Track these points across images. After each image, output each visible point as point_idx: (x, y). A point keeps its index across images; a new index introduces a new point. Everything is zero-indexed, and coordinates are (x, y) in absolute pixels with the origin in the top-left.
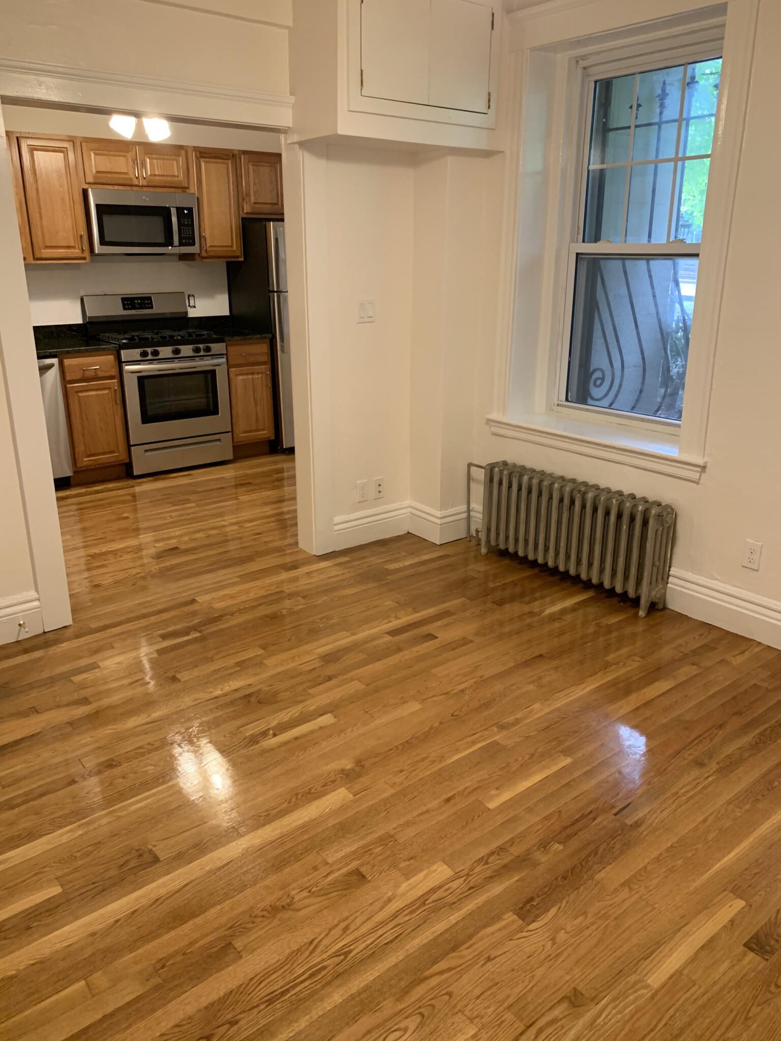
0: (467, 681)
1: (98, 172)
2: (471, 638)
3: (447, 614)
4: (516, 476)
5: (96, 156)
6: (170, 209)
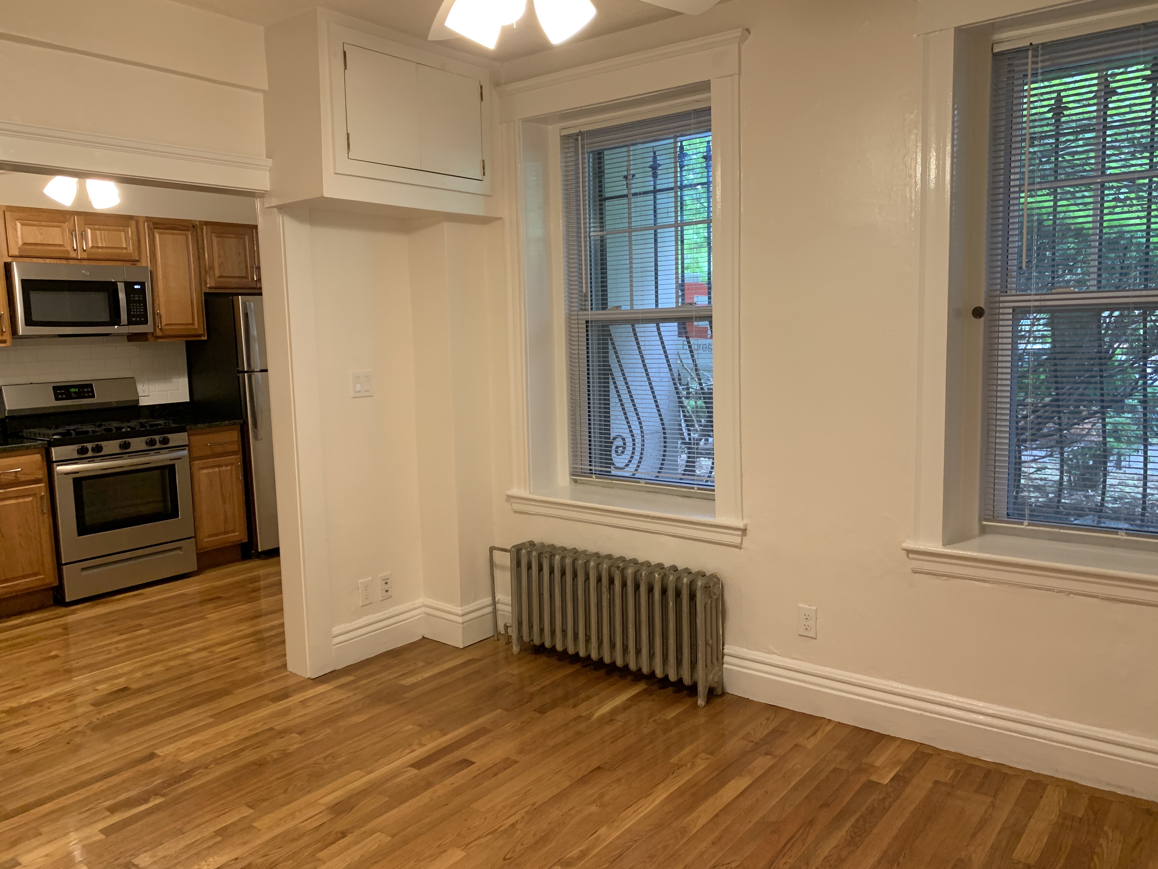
0: (517, 812)
1: (25, 244)
2: (515, 758)
3: (481, 732)
4: (546, 557)
5: (23, 226)
6: (117, 284)
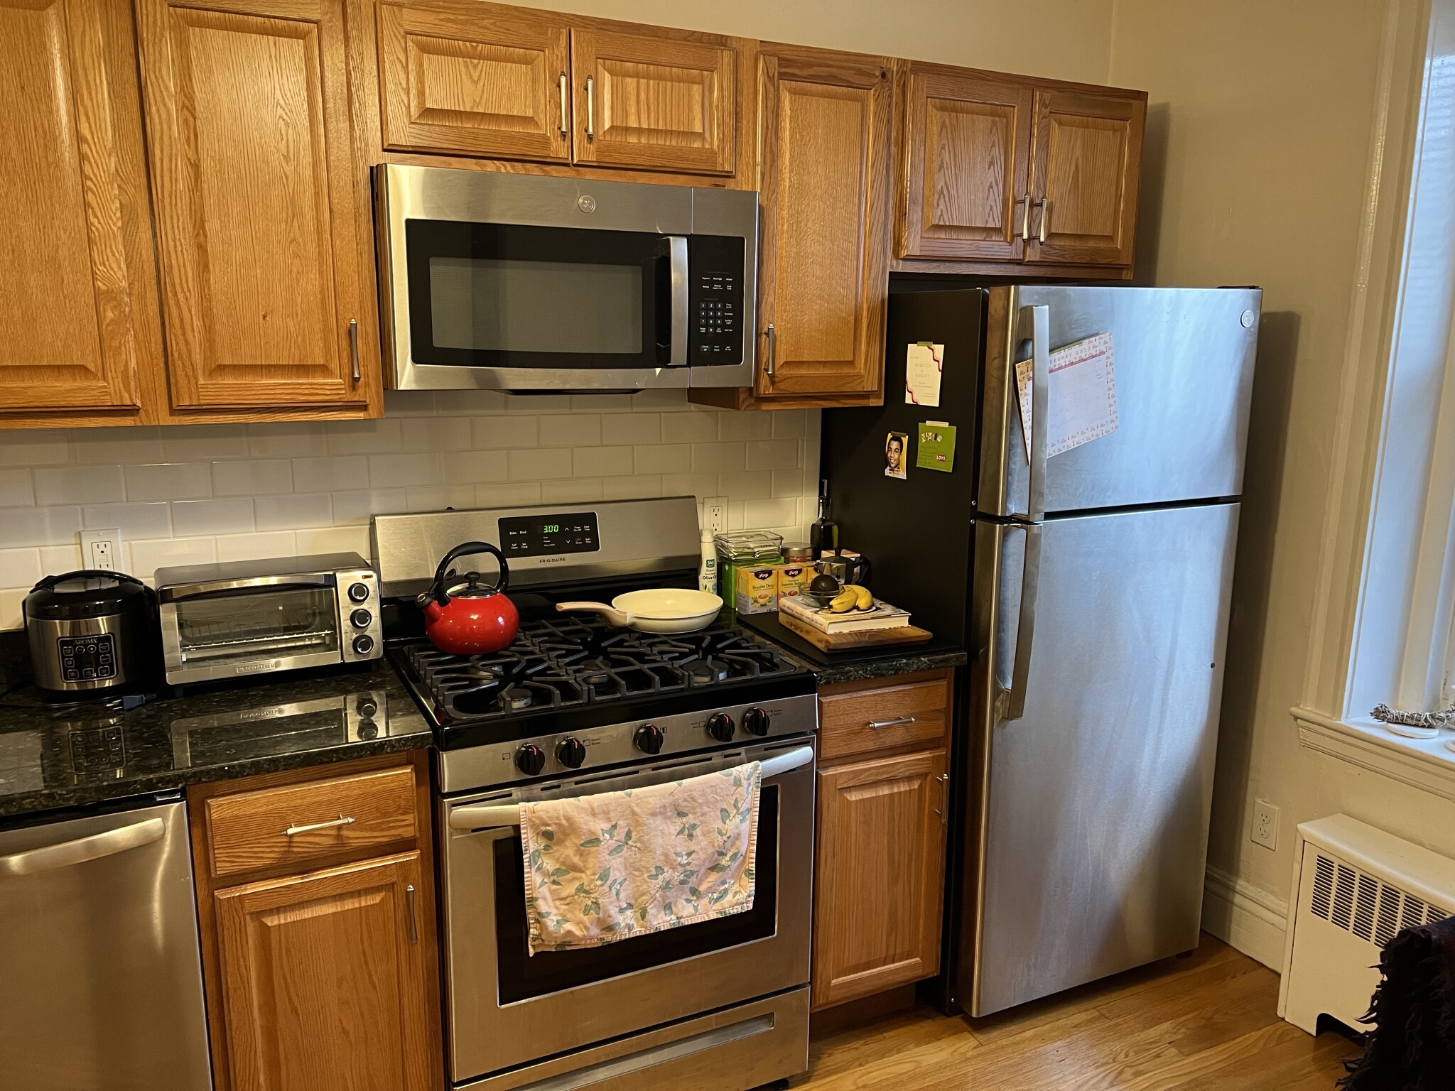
5: (425, 55)
6: (669, 240)
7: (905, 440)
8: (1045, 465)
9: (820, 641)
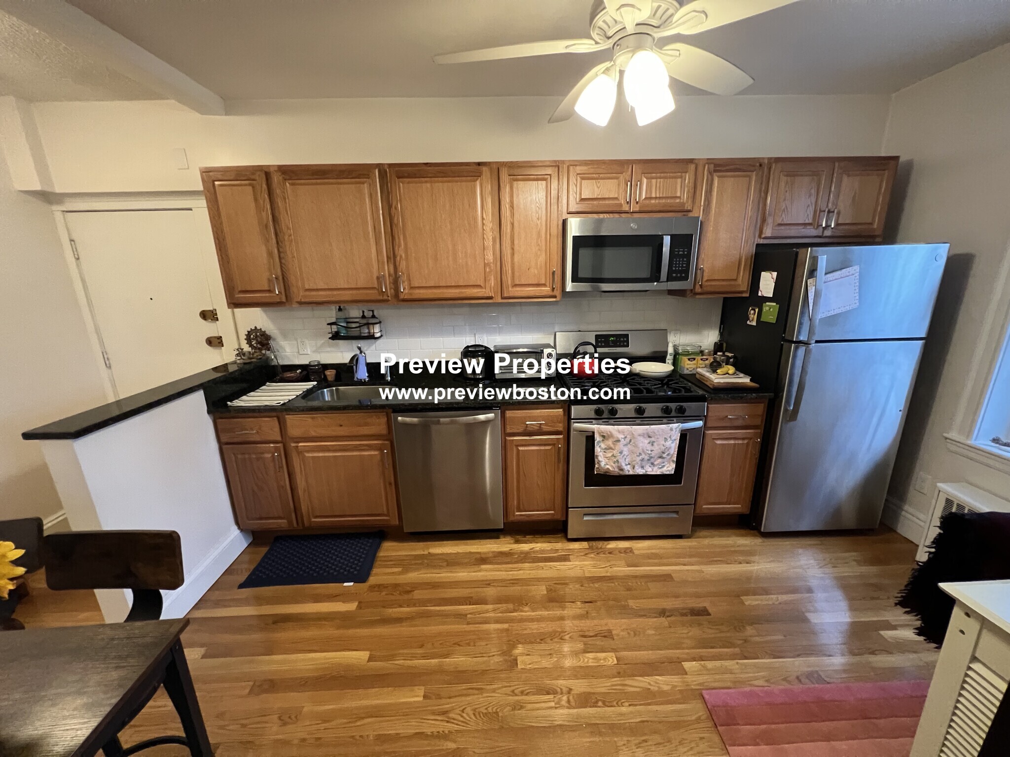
5: (583, 181)
6: (663, 237)
7: (757, 310)
8: (818, 321)
9: (711, 384)
